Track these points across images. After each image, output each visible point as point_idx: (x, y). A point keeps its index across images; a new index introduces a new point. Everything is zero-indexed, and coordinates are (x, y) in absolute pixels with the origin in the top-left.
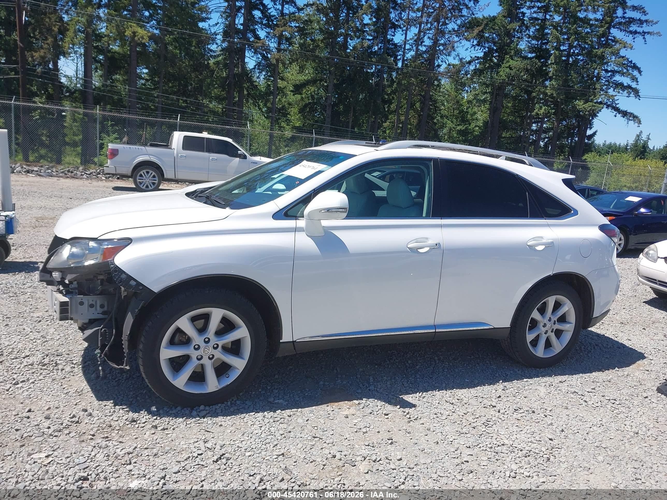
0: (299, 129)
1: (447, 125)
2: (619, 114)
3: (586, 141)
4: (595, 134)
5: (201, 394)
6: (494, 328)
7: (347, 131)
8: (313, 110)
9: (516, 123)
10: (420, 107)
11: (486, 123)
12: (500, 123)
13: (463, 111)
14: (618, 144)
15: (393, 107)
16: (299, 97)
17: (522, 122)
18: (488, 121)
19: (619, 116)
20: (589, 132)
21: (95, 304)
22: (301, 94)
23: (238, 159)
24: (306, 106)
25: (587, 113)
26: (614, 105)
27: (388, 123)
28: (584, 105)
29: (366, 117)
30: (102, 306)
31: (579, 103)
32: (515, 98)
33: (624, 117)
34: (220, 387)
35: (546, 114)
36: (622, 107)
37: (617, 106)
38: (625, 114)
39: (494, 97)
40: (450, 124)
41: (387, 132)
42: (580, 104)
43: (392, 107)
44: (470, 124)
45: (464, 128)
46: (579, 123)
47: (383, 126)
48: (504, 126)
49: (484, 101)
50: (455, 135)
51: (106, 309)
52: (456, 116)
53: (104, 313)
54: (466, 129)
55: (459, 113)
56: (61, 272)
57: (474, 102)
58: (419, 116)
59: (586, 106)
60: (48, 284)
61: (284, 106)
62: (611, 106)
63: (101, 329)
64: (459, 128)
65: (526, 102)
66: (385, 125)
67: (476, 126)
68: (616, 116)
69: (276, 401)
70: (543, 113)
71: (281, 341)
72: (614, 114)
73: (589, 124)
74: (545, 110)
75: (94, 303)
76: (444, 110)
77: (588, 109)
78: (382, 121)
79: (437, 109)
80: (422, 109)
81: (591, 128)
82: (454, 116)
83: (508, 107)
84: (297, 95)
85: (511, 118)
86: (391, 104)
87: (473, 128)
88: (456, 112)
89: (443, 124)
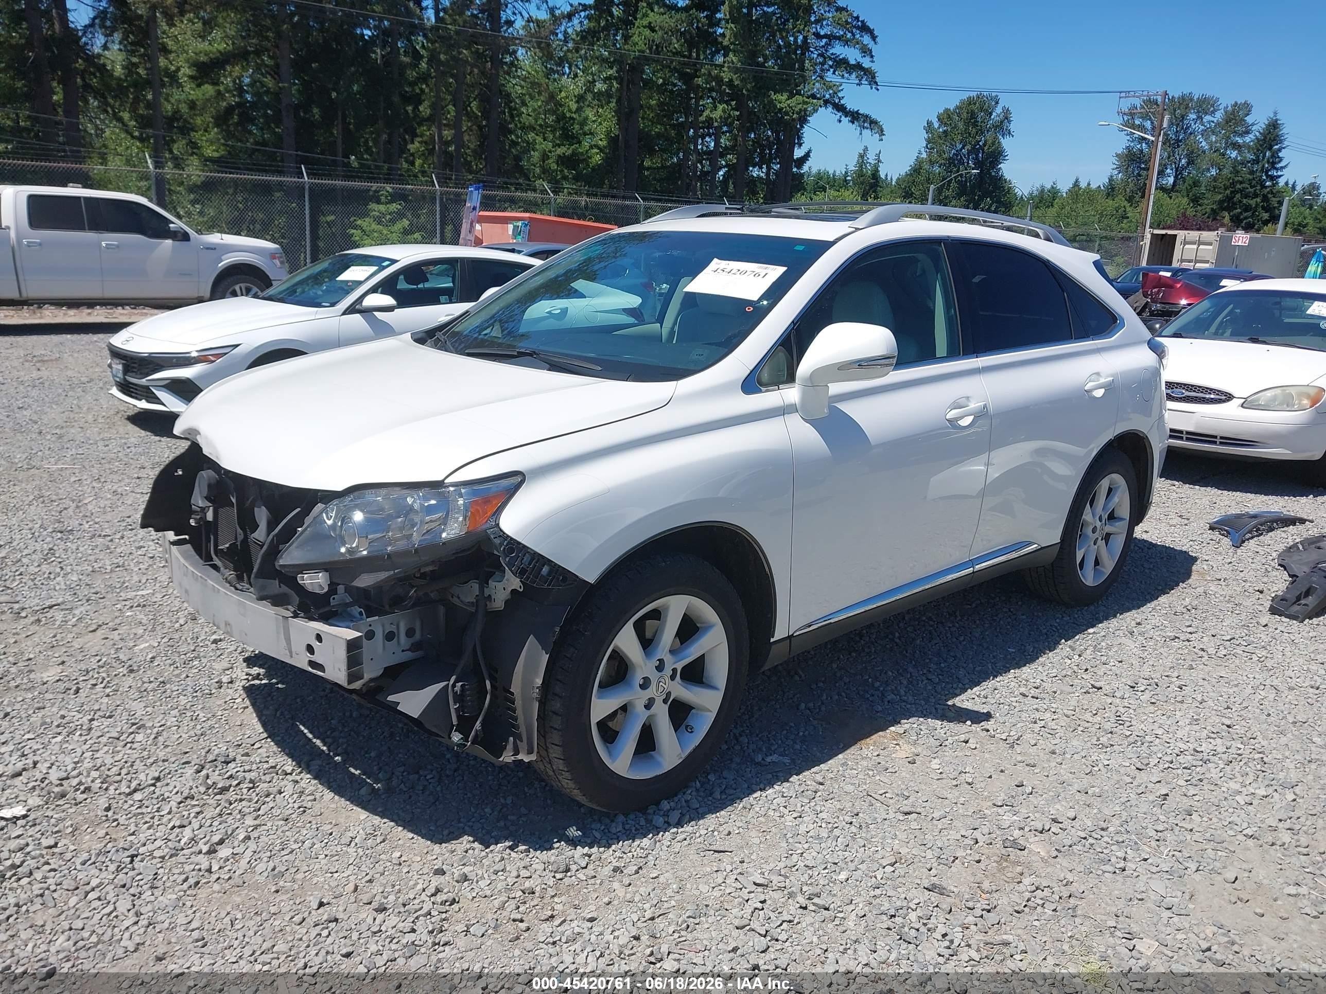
0: (220, 163)
1: (537, 147)
2: (846, 116)
3: (795, 170)
4: (807, 156)
5: (657, 777)
6: (1042, 548)
7: (334, 163)
8: (246, 119)
9: (667, 139)
10: (478, 108)
11: (613, 141)
12: (640, 140)
13: (564, 116)
14: (831, 172)
15: (425, 109)
16: (209, 89)
17: (680, 135)
18: (617, 136)
19: (845, 120)
20: (798, 153)
21: (395, 631)
22: (215, 83)
23: (169, 242)
24: (230, 110)
25: (795, 116)
26: (837, 101)
27: (417, 144)
28: (788, 102)
29: (372, 133)
30: (410, 633)
31: (780, 97)
32: (661, 89)
33: (853, 123)
34: (684, 756)
35: (726, 119)
36: (850, 105)
37: (842, 102)
38: (855, 116)
39: (625, 88)
40: (543, 145)
41: (418, 162)
42: (781, 100)
43: (421, 108)
44: (580, 142)
45: (570, 152)
46: (778, 135)
47: (409, 150)
48: (647, 144)
49: (608, 95)
50: (554, 166)
51: (418, 636)
52: (551, 126)
53: (414, 647)
54: (574, 154)
55: (558, 121)
56: (326, 571)
57: (589, 97)
58: (480, 128)
59: (792, 102)
60: (275, 604)
61: (177, 112)
62: (830, 103)
63: (454, 686)
64: (560, 151)
65: (684, 96)
66: (412, 147)
67: (591, 147)
68: (840, 121)
69: (769, 759)
70: (721, 117)
71: (772, 640)
72: (838, 117)
73: (795, 137)
74: (724, 111)
75: (393, 628)
76: (527, 114)
77: (797, 109)
78: (405, 140)
79: (514, 113)
80: (486, 114)
81: (800, 145)
82: (547, 127)
83: (650, 107)
84: (206, 86)
85: (658, 129)
86: (421, 104)
87: (587, 151)
88: (551, 119)
89: (528, 143)
